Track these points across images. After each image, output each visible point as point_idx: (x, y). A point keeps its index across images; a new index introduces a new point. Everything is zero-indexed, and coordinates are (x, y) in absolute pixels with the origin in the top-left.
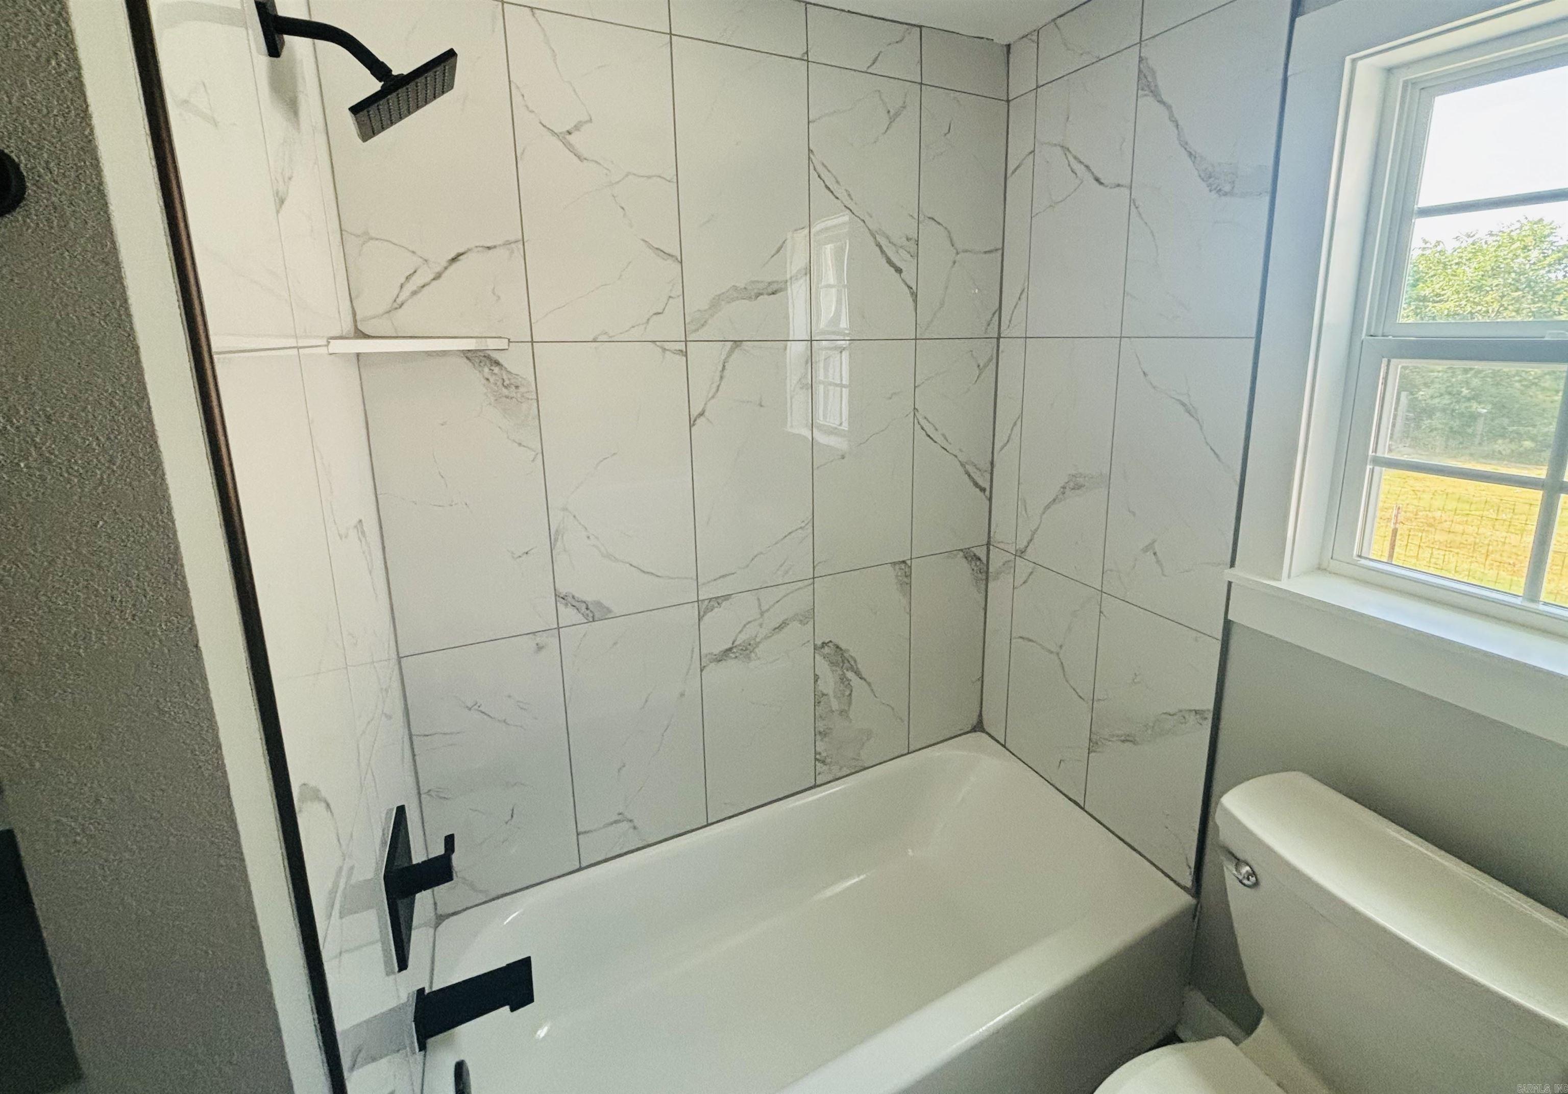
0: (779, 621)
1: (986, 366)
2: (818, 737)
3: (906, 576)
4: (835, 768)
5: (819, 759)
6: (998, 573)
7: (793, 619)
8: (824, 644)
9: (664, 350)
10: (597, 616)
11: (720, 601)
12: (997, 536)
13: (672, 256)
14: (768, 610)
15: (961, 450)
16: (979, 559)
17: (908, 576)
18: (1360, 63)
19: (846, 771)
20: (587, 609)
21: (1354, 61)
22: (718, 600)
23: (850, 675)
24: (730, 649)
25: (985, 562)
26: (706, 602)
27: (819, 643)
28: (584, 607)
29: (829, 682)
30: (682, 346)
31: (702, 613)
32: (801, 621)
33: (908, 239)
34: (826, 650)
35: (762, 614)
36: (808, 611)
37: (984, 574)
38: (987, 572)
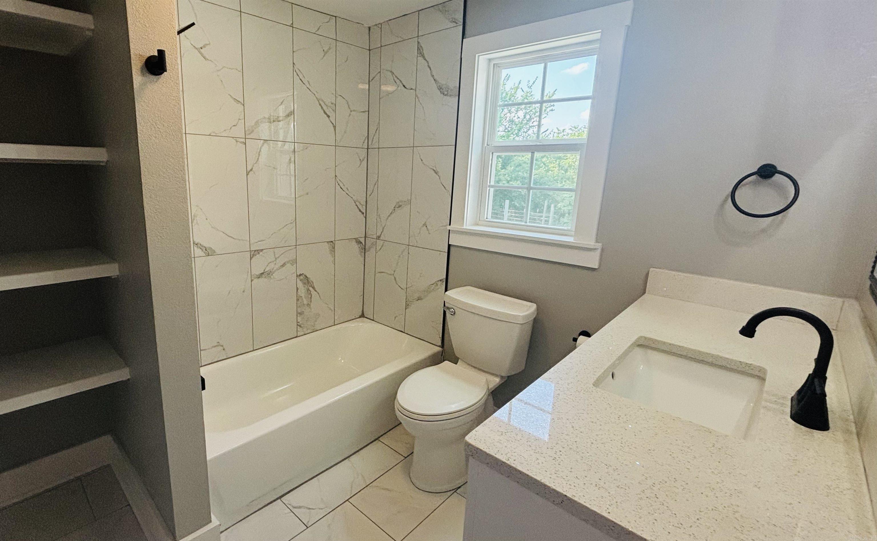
0: (282, 263)
1: (363, 160)
2: (298, 315)
3: (333, 248)
4: (305, 330)
5: (299, 325)
6: (370, 248)
7: (288, 262)
8: (300, 275)
9: (237, 141)
10: (210, 254)
11: (259, 251)
12: (369, 232)
13: (240, 102)
14: (279, 257)
15: (354, 196)
16: (361, 243)
17: (334, 248)
18: (480, 57)
19: (309, 331)
20: (206, 250)
21: (479, 56)
22: (258, 251)
23: (311, 289)
24: (263, 273)
25: (364, 245)
26: (253, 252)
27: (298, 274)
28: (204, 249)
29: (302, 292)
30: (243, 140)
31: (252, 256)
32: (291, 264)
33: (332, 104)
34: (302, 277)
35: (276, 259)
36: (294, 260)
37: (364, 250)
38: (365, 249)
